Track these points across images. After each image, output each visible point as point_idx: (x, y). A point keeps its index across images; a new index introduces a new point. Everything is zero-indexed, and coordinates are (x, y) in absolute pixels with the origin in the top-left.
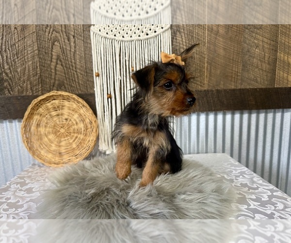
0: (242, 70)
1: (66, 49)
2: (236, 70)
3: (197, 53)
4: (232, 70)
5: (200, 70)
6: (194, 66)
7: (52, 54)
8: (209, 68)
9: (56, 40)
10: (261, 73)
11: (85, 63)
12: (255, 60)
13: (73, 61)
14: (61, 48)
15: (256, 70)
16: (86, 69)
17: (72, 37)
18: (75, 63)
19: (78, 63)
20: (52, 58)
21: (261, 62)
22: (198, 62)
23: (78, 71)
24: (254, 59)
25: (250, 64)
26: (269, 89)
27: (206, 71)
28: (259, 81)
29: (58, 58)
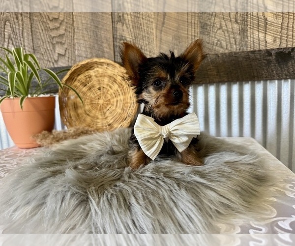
0: (201, 32)
1: (15, 28)
2: (193, 34)
3: (143, 18)
4: (187, 34)
5: (148, 38)
6: (141, 33)
7: (4, 34)
8: (158, 34)
9: (7, 20)
10: (227, 35)
11: (33, 40)
12: (217, 20)
13: (22, 39)
14: (11, 27)
15: (220, 31)
16: (33, 46)
17: (20, 15)
18: (24, 41)
19: (26, 41)
20: (4, 38)
21: (225, 20)
22: (145, 28)
23: (27, 48)
24: (216, 18)
25: (211, 25)
26: (235, 53)
27: (155, 38)
28: (225, 45)
29: (10, 38)
